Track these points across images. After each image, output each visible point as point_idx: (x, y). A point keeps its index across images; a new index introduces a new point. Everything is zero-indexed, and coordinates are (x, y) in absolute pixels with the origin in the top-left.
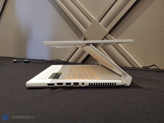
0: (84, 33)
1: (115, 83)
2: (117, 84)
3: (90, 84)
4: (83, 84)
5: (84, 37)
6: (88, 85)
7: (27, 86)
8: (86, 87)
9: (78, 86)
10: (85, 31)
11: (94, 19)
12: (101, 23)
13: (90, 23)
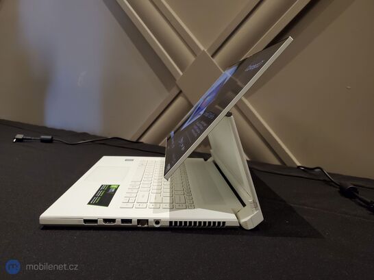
0: (178, 79)
1: (224, 223)
2: (226, 225)
3: (171, 222)
4: (157, 222)
5: (178, 87)
6: (168, 224)
7: (41, 223)
8: (163, 229)
9: (146, 226)
10: (181, 74)
11: (202, 48)
12: (216, 61)
13: (192, 58)
